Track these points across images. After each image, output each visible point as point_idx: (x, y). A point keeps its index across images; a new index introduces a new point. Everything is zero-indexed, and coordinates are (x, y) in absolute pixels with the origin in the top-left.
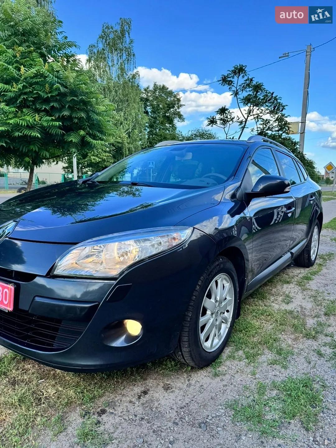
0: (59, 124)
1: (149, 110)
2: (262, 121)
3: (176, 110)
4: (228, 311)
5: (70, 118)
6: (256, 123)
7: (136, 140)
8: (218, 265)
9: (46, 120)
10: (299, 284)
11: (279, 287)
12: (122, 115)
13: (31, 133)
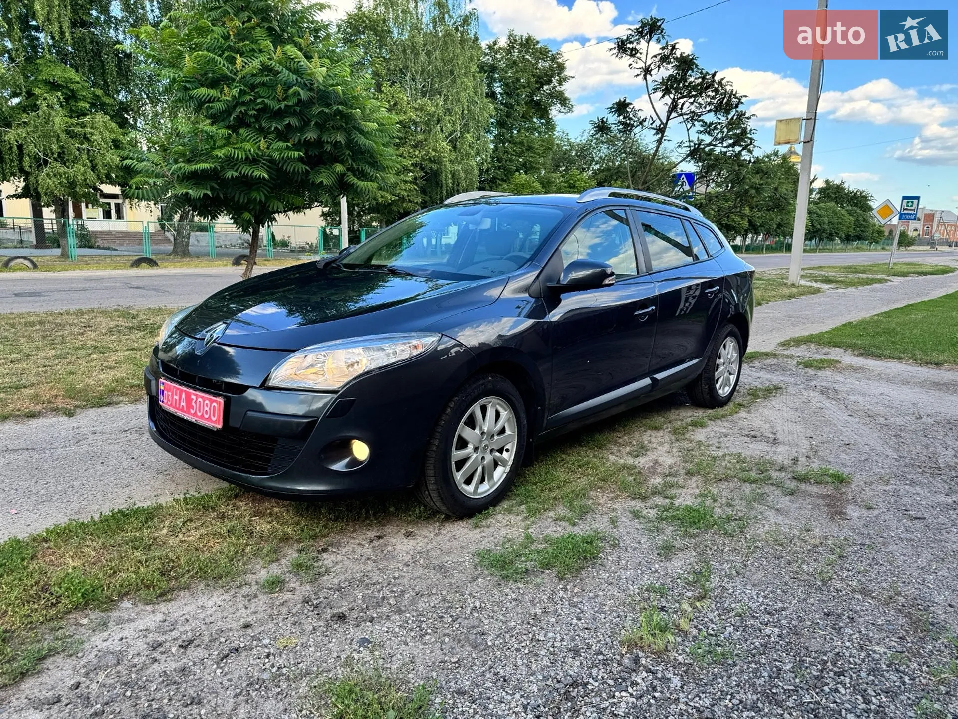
0: (299, 154)
1: (499, 90)
2: (702, 126)
3: (554, 88)
4: (507, 451)
5: (319, 143)
6: (688, 130)
7: (468, 154)
8: (483, 385)
9: (278, 149)
10: (675, 432)
11: (637, 435)
12: (441, 103)
13: (253, 172)
